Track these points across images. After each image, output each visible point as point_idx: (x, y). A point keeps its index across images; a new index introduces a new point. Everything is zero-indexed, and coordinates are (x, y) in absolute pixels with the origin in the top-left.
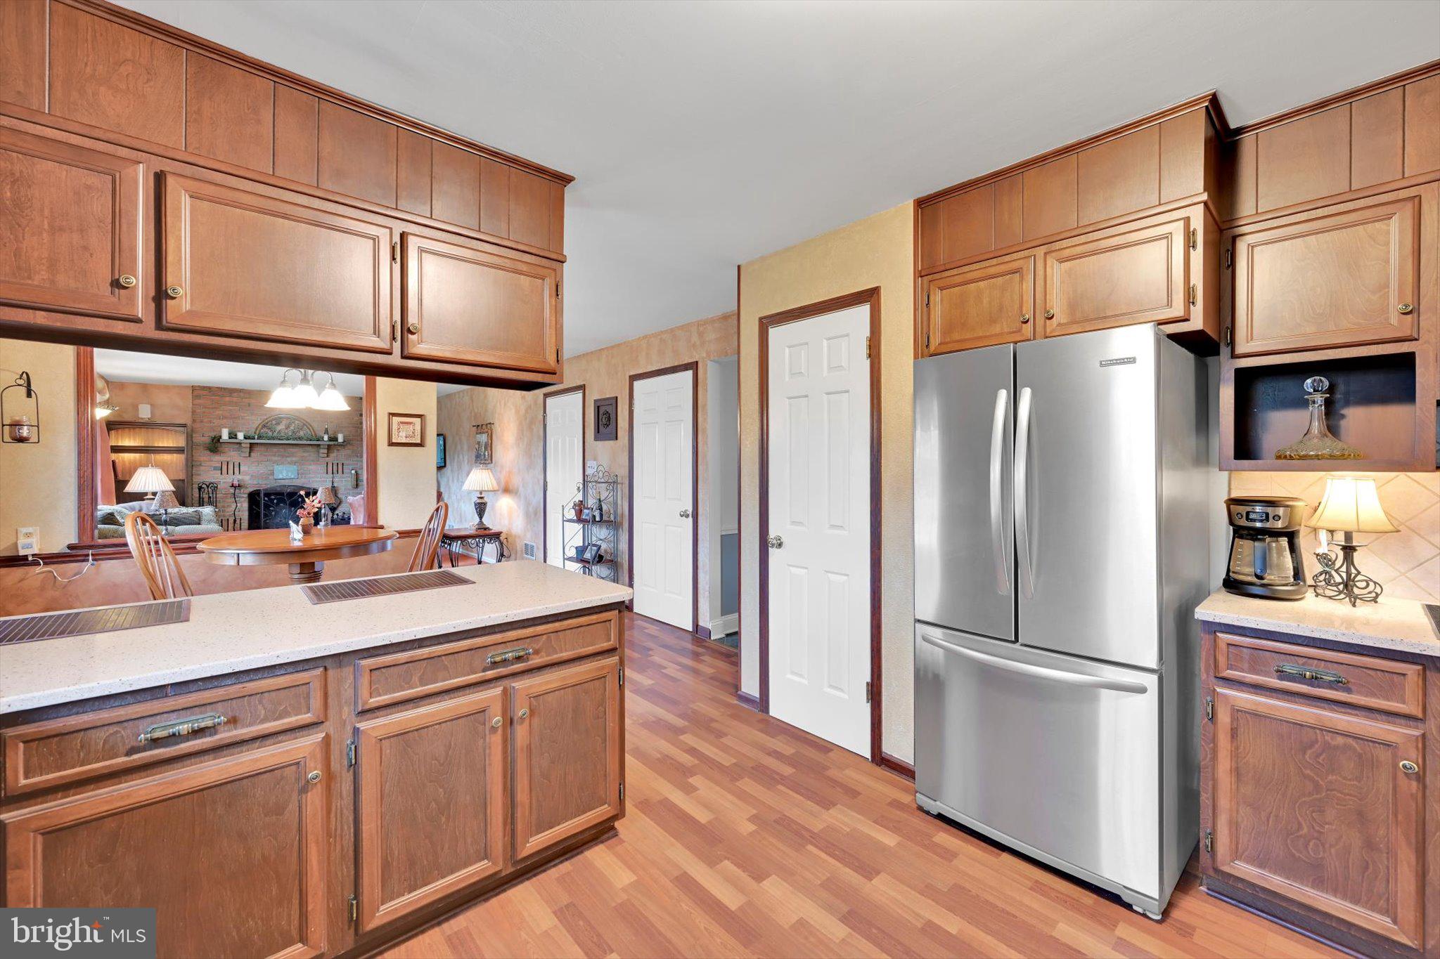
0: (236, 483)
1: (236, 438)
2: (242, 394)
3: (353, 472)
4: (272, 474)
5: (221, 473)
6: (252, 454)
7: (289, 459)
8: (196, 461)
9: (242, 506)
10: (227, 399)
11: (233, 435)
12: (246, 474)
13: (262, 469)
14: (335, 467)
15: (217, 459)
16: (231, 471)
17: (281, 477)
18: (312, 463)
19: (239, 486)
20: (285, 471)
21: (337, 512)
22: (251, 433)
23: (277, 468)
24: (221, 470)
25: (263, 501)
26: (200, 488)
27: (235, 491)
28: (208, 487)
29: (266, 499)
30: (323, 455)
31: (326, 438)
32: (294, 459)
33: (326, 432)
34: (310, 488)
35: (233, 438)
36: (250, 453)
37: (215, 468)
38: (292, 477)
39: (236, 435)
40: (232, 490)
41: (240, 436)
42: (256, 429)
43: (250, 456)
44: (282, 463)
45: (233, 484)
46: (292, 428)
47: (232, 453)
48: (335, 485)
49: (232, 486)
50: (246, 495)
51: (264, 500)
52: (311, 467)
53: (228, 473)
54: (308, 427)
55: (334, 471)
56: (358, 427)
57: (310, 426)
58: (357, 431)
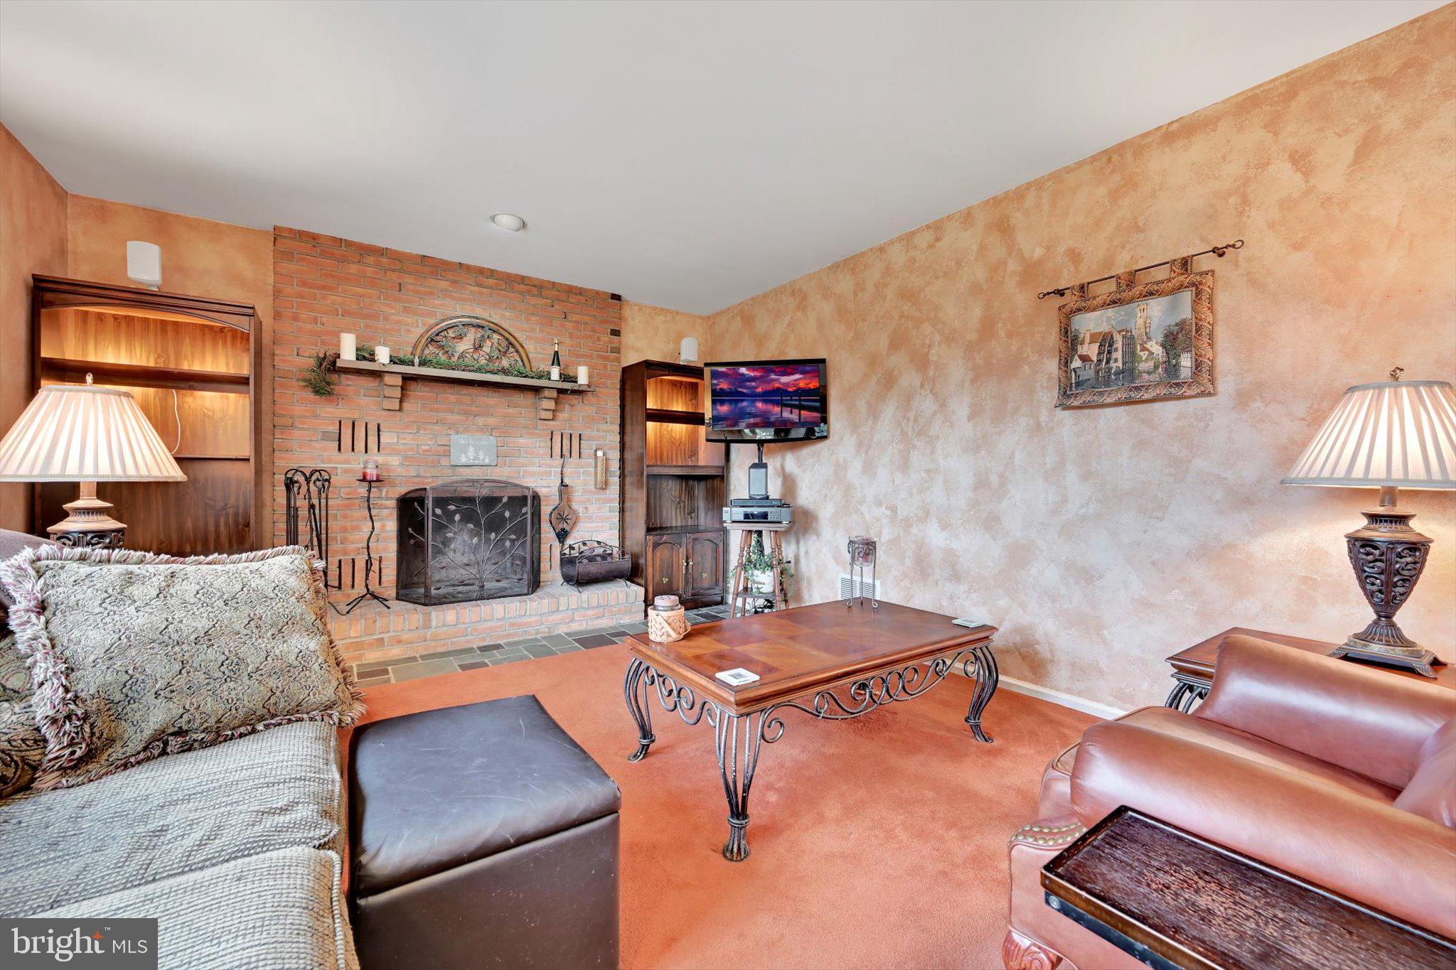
0: (372, 473)
1: (373, 360)
2: (384, 260)
3: (600, 453)
4: (447, 454)
5: (339, 449)
6: (406, 405)
7: (480, 421)
8: (283, 415)
9: (383, 526)
10: (354, 268)
11: (365, 354)
12: (394, 451)
13: (426, 441)
14: (566, 442)
15: (329, 413)
16: (360, 445)
17: (464, 460)
18: (525, 431)
19: (378, 480)
20: (471, 449)
21: (569, 542)
22: (405, 352)
23: (458, 440)
24: (339, 440)
25: (431, 518)
26: (289, 484)
27: (369, 491)
28: (308, 480)
29: (438, 511)
30: (545, 415)
31: (555, 373)
32: (491, 421)
33: (556, 359)
34: (528, 488)
35: (365, 358)
36: (401, 402)
37: (326, 437)
38: (487, 461)
39: (372, 354)
40: (363, 490)
41: (383, 355)
42: (415, 347)
43: (400, 409)
44: (466, 430)
45: (365, 475)
46: (487, 349)
47: (363, 400)
48: (567, 481)
49: (364, 479)
50: (393, 503)
51: (434, 514)
52: (522, 441)
53: (353, 450)
54: (517, 351)
55: (564, 452)
56: (606, 358)
57: (520, 349)
58: (605, 367)
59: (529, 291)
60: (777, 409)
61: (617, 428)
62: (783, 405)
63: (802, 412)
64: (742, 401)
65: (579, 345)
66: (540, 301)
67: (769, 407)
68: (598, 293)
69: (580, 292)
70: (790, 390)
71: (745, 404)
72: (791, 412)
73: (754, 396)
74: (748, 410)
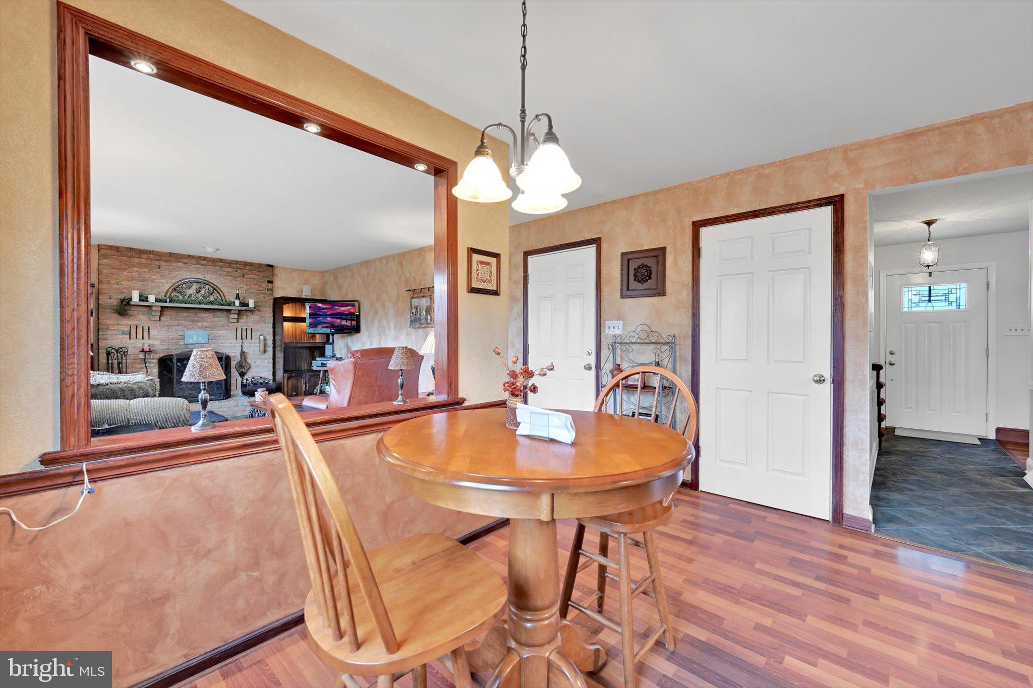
0: (146, 348)
1: (147, 301)
2: (151, 256)
3: (262, 337)
4: (183, 339)
5: (130, 338)
6: (162, 318)
7: (199, 324)
8: (103, 324)
9: (151, 371)
10: (136, 260)
11: (143, 298)
12: (156, 338)
13: (172, 333)
14: (244, 333)
15: (125, 322)
16: (140, 336)
17: (191, 341)
18: (222, 328)
19: (149, 351)
20: (195, 337)
21: (245, 377)
22: (162, 296)
23: (188, 333)
24: (130, 334)
25: (175, 367)
26: (108, 354)
27: (145, 356)
28: (117, 351)
29: (179, 364)
30: (232, 320)
31: (237, 303)
32: (205, 324)
33: (238, 297)
34: (223, 354)
35: (143, 300)
36: (160, 317)
37: (123, 332)
38: (203, 342)
39: (147, 298)
40: (142, 356)
41: (152, 299)
42: (167, 293)
43: (160, 320)
44: (192, 328)
45: (143, 349)
46: (203, 292)
47: (141, 317)
48: (244, 350)
49: (143, 351)
50: (156, 361)
51: (177, 365)
52: (222, 332)
53: (136, 338)
54: (218, 293)
55: (243, 337)
56: (266, 294)
57: (220, 292)
58: (265, 298)
59: (224, 265)
60: (339, 321)
61: (271, 325)
62: (342, 319)
63: (352, 322)
64: (319, 317)
65: (251, 288)
66: (229, 269)
67: (334, 320)
68: (260, 264)
69: (251, 264)
70: (345, 313)
71: (321, 319)
72: (346, 322)
73: (326, 315)
74: (323, 321)
